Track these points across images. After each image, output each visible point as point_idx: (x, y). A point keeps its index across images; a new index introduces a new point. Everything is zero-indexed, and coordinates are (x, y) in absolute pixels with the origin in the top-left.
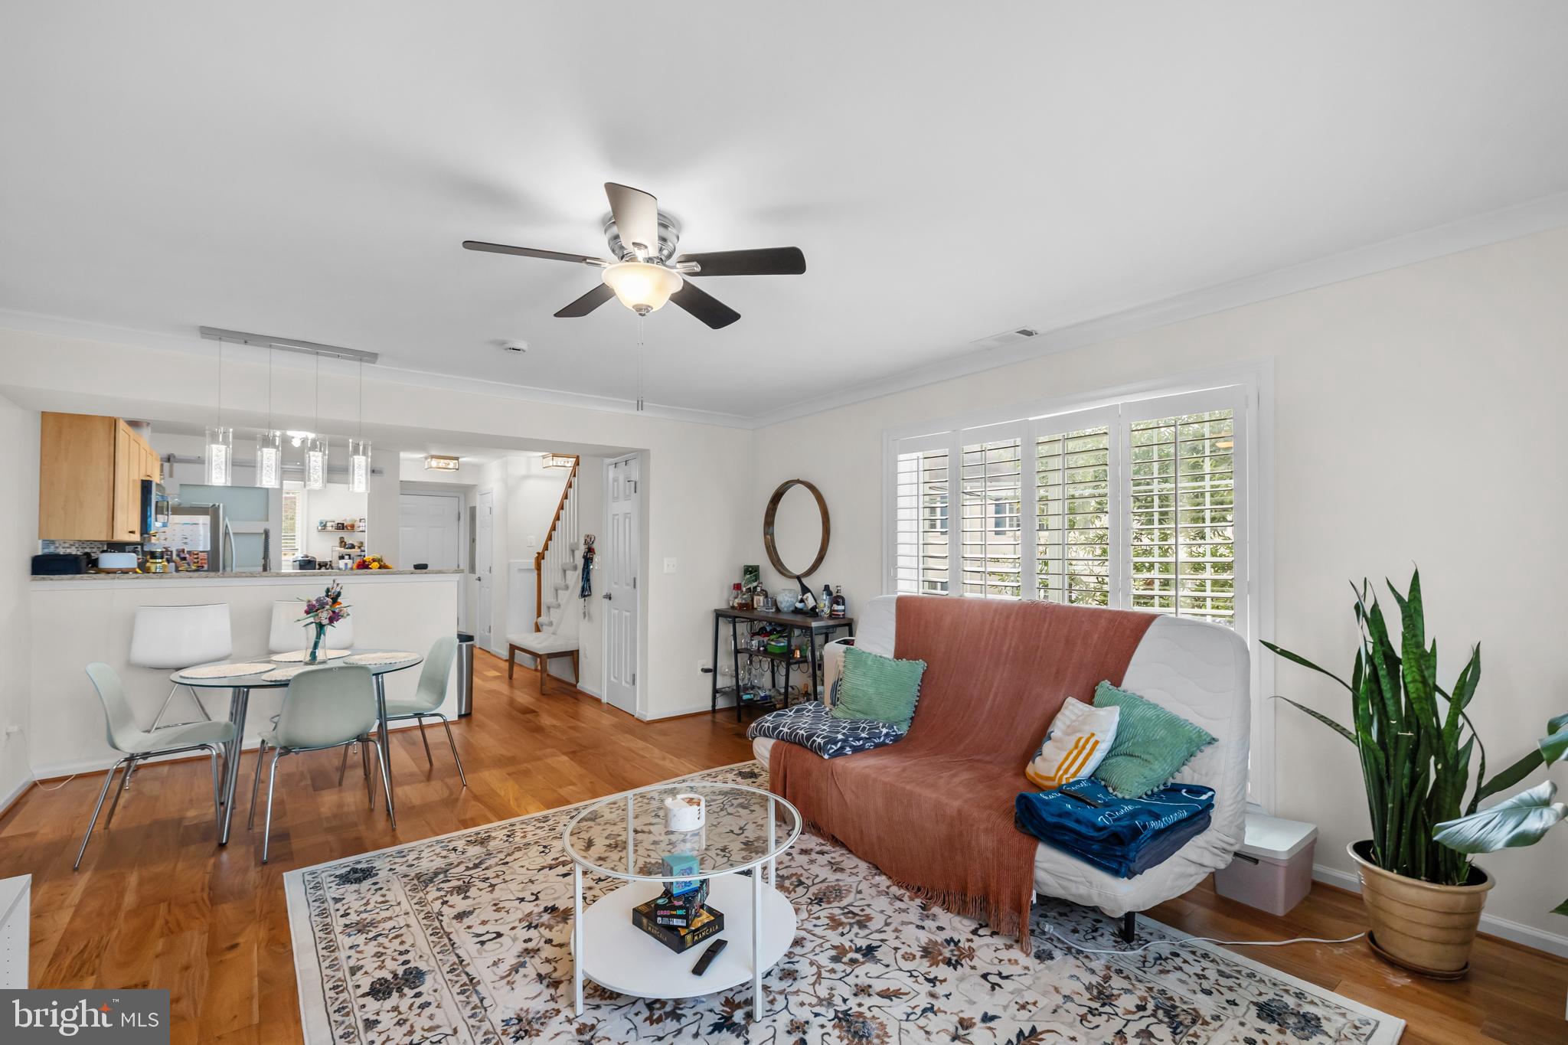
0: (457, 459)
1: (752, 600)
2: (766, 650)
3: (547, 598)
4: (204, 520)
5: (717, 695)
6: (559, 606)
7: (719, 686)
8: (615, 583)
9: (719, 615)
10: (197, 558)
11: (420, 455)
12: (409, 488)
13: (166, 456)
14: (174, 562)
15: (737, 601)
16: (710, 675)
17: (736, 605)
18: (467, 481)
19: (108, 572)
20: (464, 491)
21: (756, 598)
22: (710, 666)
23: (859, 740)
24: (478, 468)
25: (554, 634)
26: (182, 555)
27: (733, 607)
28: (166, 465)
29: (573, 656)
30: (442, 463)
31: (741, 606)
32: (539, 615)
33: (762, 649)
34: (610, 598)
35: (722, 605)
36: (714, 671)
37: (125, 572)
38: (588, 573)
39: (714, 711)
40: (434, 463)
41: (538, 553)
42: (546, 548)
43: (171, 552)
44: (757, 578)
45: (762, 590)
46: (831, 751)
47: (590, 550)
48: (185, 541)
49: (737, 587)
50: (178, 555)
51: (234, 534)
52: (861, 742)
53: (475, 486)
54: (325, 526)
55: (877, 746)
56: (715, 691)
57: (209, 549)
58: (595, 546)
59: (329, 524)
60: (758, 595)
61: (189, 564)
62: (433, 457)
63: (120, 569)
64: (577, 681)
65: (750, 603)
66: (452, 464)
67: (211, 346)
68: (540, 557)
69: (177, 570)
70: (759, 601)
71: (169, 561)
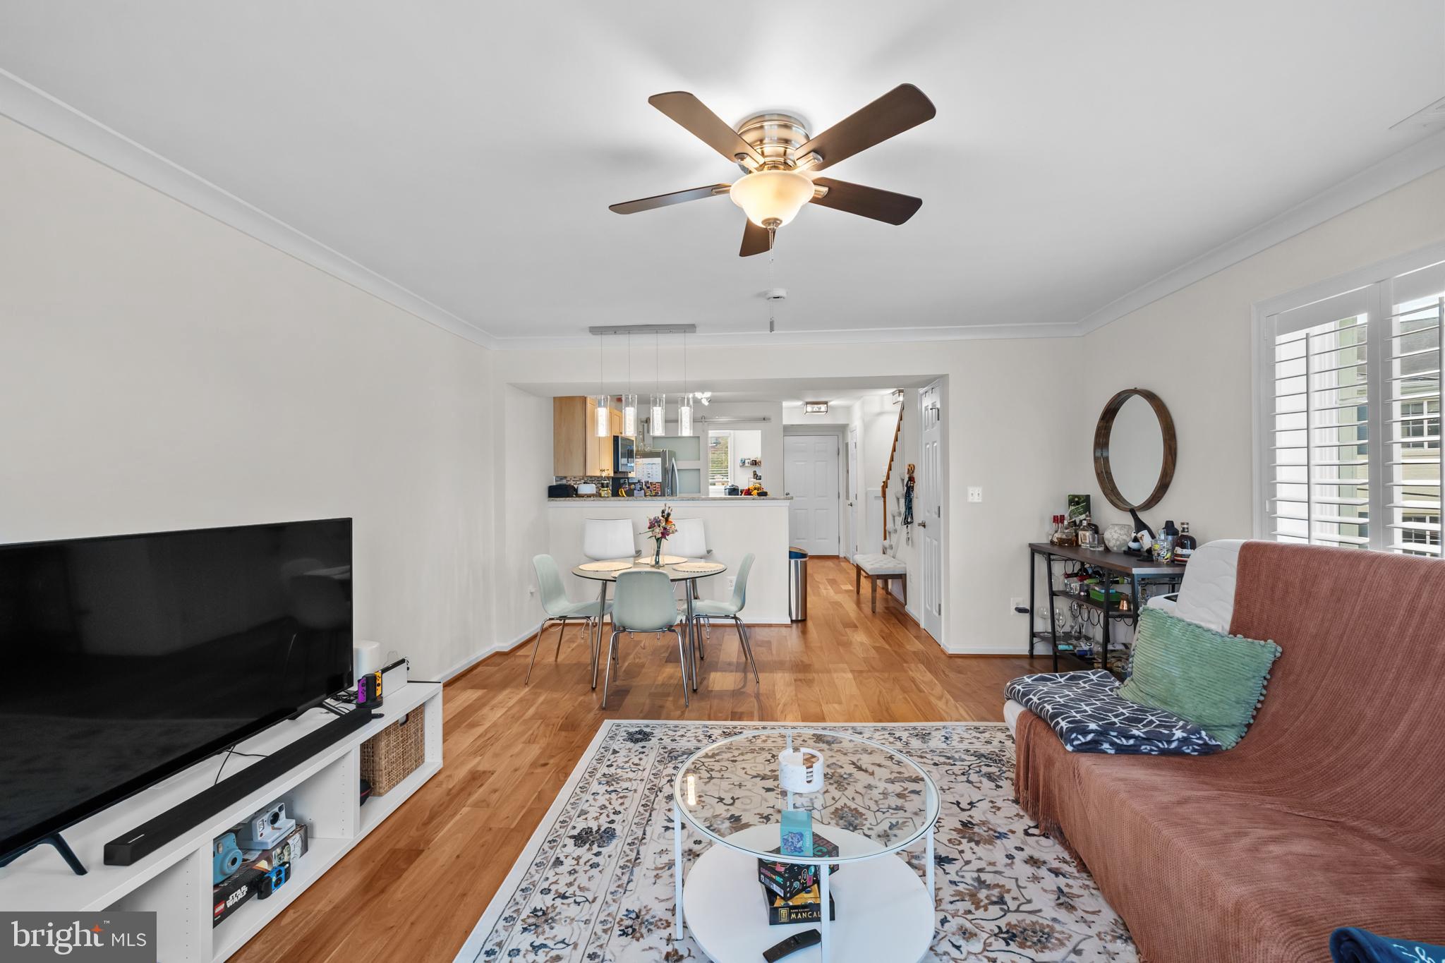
0: (826, 403)
1: (1077, 535)
2: (1088, 595)
3: (890, 526)
4: (658, 460)
5: (1035, 640)
6: (896, 531)
7: (1036, 629)
8: (928, 511)
9: (1035, 550)
10: (655, 487)
11: (799, 403)
12: (789, 430)
13: (645, 419)
14: (643, 489)
15: (1057, 535)
16: (1027, 616)
17: (1055, 540)
18: (841, 421)
19: (582, 496)
20: (841, 430)
21: (1081, 533)
22: (1028, 607)
23: (1128, 737)
24: (848, 409)
25: (894, 557)
26: (648, 485)
27: (1052, 542)
28: (646, 425)
29: (902, 578)
30: (816, 407)
31: (1061, 543)
32: (885, 539)
33: (1082, 594)
34: (924, 526)
35: (1042, 539)
36: (1031, 611)
37: (589, 496)
38: (910, 501)
39: (1031, 656)
40: (809, 408)
41: (884, 482)
42: (888, 478)
43: (642, 483)
44: (1087, 509)
45: (1089, 525)
46: (1076, 743)
47: (911, 479)
48: (649, 475)
49: (1058, 520)
50: (646, 485)
51: (678, 470)
52: (1131, 742)
53: (848, 425)
54: (744, 462)
55: (1163, 752)
56: (1033, 635)
57: (661, 481)
58: (915, 475)
59: (746, 461)
60: (1083, 530)
61: (651, 491)
62: (807, 403)
63: (586, 495)
64: (906, 604)
65: (1074, 538)
66: (823, 408)
67: (597, 339)
68: (885, 486)
69: (645, 496)
70: (1086, 537)
71: (641, 489)
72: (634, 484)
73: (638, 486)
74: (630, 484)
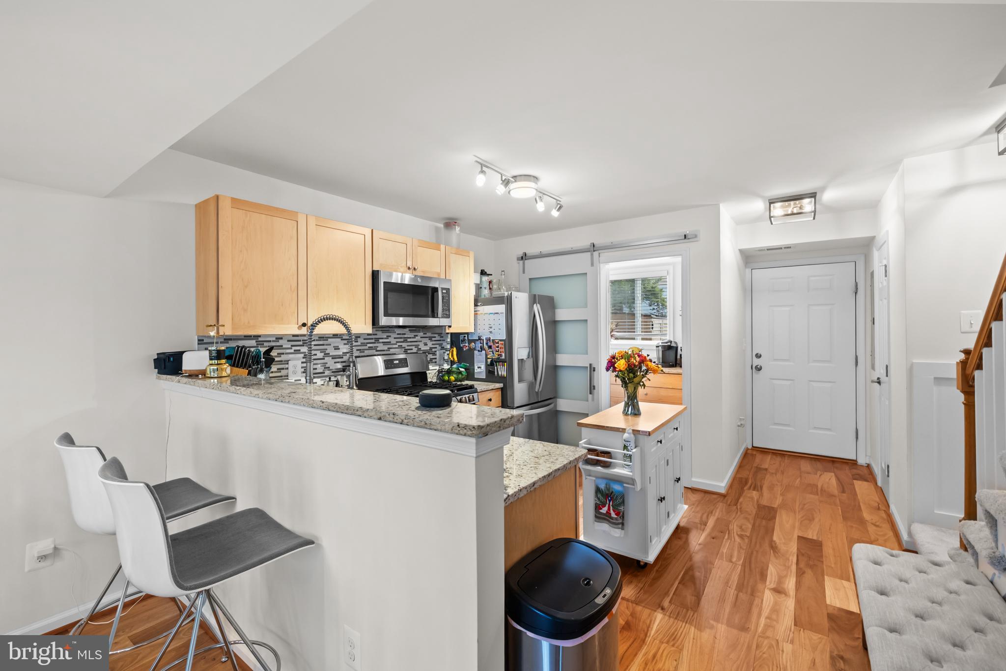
0: (814, 195)
10: (498, 347)
14: (484, 350)
18: (858, 232)
26: (489, 344)
43: (483, 340)
48: (491, 330)
50: (487, 344)
53: (875, 236)
57: (504, 338)
61: (493, 353)
62: (771, 200)
66: (808, 205)
71: (482, 349)
72: (474, 341)
73: (479, 345)
74: (470, 341)
